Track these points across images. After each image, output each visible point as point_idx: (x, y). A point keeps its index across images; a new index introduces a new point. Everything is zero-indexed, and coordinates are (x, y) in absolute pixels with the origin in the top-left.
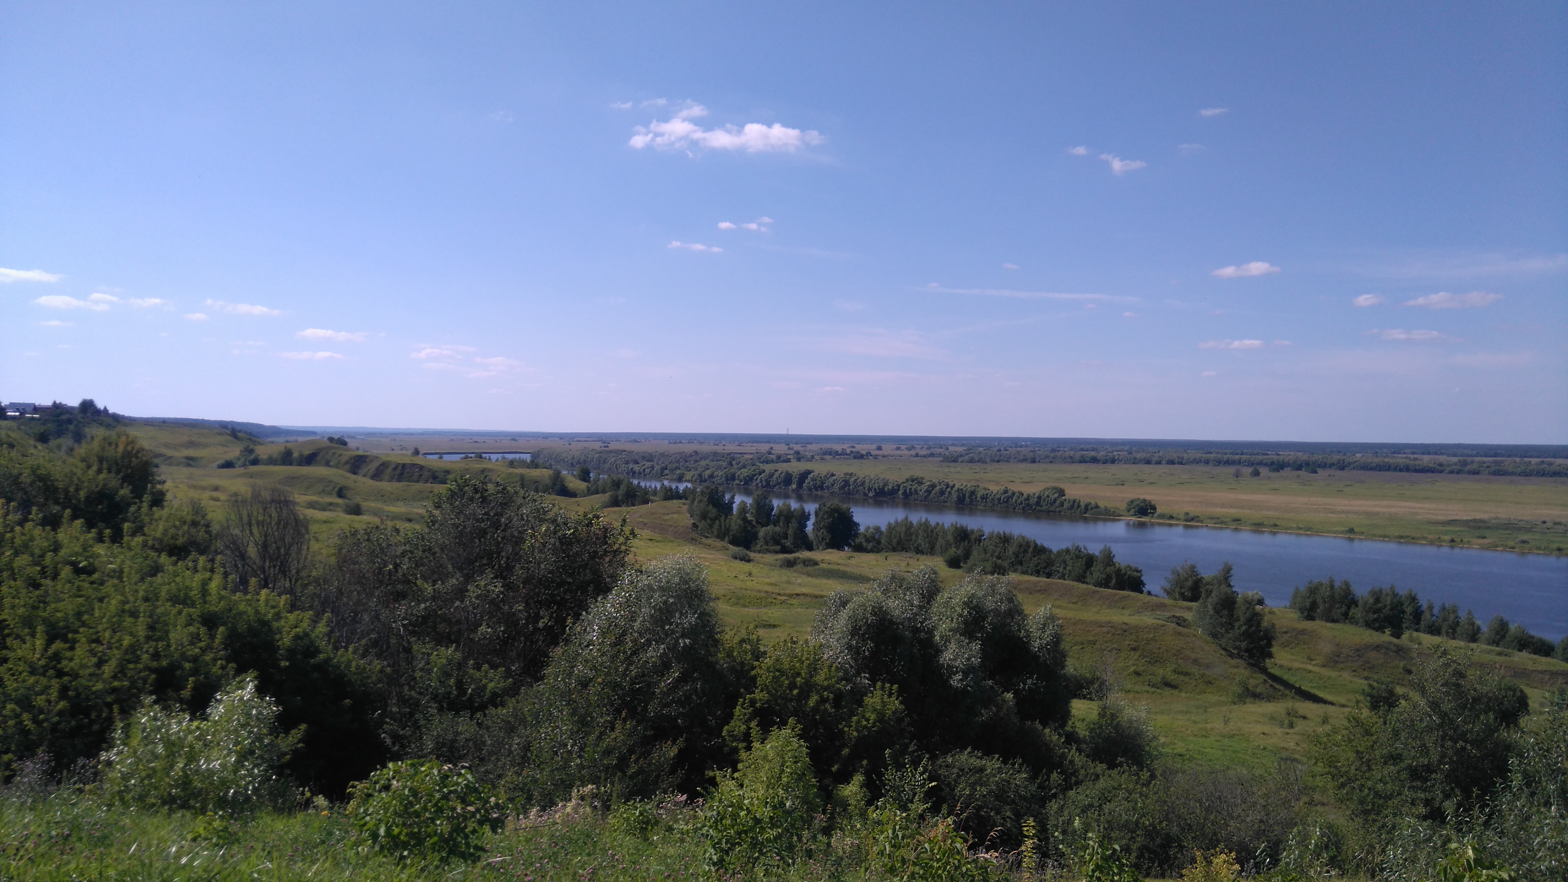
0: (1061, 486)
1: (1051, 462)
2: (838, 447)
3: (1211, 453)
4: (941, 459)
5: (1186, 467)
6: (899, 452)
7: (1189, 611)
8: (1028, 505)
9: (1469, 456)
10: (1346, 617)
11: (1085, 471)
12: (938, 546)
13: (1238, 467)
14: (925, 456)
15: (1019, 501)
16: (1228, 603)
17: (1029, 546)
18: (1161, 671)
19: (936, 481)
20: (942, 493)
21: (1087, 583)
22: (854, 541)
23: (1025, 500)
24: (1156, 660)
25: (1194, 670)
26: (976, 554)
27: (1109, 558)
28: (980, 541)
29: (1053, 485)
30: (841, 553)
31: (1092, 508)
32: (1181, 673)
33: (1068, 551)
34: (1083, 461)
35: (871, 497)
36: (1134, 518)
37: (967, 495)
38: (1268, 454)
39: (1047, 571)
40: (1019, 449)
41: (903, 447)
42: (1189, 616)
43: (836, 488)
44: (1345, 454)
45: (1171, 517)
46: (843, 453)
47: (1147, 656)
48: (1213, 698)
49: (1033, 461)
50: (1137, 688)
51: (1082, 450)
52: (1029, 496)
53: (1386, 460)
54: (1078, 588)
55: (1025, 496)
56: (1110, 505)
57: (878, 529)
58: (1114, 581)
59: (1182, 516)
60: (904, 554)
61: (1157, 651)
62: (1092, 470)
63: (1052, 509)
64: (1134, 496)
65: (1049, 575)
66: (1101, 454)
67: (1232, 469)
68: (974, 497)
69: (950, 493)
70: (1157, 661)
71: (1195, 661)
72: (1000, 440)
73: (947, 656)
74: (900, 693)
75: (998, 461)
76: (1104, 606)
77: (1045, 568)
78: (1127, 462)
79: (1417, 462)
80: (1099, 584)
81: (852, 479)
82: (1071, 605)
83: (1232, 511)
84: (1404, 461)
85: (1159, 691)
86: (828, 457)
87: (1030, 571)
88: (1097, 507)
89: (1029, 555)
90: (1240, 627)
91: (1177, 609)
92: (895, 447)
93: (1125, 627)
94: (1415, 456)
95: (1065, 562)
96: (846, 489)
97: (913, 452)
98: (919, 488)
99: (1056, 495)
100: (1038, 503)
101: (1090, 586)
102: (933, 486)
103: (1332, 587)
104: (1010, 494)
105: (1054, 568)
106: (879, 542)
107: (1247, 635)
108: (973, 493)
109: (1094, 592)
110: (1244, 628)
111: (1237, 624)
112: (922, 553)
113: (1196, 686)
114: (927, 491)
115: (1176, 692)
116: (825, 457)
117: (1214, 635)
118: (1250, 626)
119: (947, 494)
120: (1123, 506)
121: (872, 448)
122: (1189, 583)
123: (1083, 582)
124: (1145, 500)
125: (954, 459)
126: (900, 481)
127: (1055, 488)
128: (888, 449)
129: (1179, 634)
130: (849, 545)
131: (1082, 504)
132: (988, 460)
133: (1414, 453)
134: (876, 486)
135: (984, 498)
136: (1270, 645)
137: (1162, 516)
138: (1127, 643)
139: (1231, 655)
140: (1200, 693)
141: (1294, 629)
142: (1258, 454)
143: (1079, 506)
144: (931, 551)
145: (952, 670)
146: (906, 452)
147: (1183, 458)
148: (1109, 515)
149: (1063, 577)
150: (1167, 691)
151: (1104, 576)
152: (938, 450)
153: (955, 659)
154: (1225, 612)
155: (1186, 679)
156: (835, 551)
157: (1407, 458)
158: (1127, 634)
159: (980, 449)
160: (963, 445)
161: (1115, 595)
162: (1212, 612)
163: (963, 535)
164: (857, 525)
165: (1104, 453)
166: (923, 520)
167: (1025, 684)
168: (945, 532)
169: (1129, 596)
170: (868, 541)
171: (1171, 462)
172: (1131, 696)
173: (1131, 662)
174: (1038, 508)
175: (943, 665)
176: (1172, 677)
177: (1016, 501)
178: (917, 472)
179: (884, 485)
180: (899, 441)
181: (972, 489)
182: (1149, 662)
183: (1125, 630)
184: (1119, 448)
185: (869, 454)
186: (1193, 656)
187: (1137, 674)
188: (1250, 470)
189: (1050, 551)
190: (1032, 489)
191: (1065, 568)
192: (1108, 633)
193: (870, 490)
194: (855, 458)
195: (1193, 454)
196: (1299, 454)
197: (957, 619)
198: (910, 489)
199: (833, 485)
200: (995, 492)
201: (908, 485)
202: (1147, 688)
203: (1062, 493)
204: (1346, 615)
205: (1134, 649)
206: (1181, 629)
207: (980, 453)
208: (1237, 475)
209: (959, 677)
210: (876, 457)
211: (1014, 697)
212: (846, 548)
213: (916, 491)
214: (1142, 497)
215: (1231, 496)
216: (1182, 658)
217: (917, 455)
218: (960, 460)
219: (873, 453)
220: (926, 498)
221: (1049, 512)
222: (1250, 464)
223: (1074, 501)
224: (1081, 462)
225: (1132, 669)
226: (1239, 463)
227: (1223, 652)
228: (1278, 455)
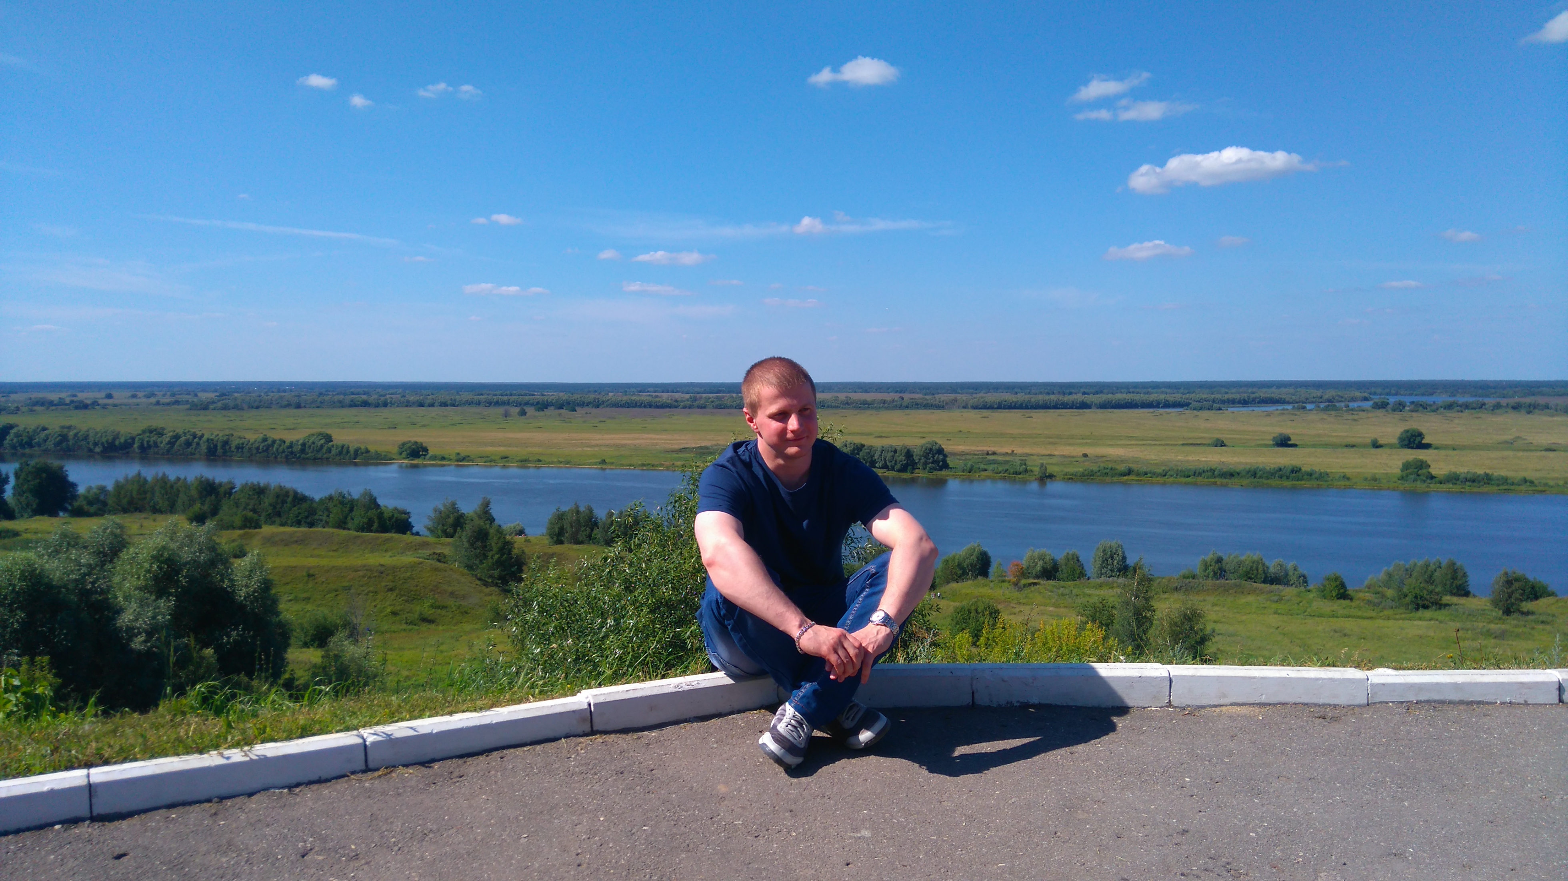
0: (329, 431)
1: (318, 407)
2: (54, 397)
3: (482, 395)
4: (188, 406)
5: (459, 408)
6: (135, 400)
7: (446, 547)
8: (292, 453)
9: (698, 393)
10: (590, 538)
11: (356, 416)
12: (179, 502)
13: (507, 407)
14: (168, 404)
15: (281, 449)
16: (481, 537)
17: (288, 497)
18: (418, 608)
19: (180, 431)
20: (188, 444)
21: (349, 529)
22: (71, 504)
23: (289, 447)
24: (414, 597)
25: (451, 602)
26: (226, 508)
27: (373, 503)
28: (230, 494)
29: (319, 430)
30: (54, 520)
31: (362, 453)
32: (438, 607)
33: (331, 498)
34: (353, 405)
35: (98, 453)
36: (406, 461)
37: (219, 445)
38: (533, 395)
39: (309, 520)
40: (283, 394)
41: (140, 394)
42: (447, 551)
43: (50, 445)
44: (599, 394)
45: (443, 458)
46: (61, 403)
47: (404, 595)
48: (467, 627)
49: (298, 406)
50: (394, 628)
51: (353, 394)
52: (292, 443)
53: (633, 398)
54: (338, 535)
55: (287, 444)
56: (381, 449)
57: (102, 489)
58: (376, 525)
59: (453, 457)
60: (138, 515)
61: (414, 589)
62: (363, 414)
63: (319, 456)
64: (405, 439)
65: (311, 525)
66: (372, 399)
67: (500, 410)
68: (227, 447)
69: (198, 444)
70: (414, 599)
71: (452, 594)
72: (259, 384)
73: (126, 618)
74: (52, 664)
75: (257, 408)
76: (366, 551)
77: (307, 517)
78: (400, 404)
79: (658, 399)
80: (361, 529)
81: (72, 433)
82: (331, 553)
83: (502, 449)
84: (647, 398)
85: (416, 627)
86: (38, 408)
87: (289, 522)
88: (367, 451)
89: (288, 505)
90: (494, 556)
91: (439, 546)
92: (130, 394)
93: (382, 569)
94: (657, 394)
95: (327, 509)
96: (64, 445)
97: (153, 400)
98: (159, 440)
99: (322, 441)
100: (303, 451)
101: (351, 532)
102: (177, 437)
103: (578, 512)
104: (269, 442)
105: (316, 517)
106: (105, 504)
107: (499, 563)
108: (226, 443)
109: (356, 537)
110: (497, 557)
111: (490, 554)
112: (160, 511)
113: (452, 618)
114: (169, 443)
115: (432, 626)
116: (35, 408)
117: (470, 567)
118: (502, 555)
119: (194, 445)
120: (395, 450)
121: (100, 395)
122: (451, 520)
123: (344, 529)
124: (416, 443)
125: (205, 407)
126: (134, 433)
127: (320, 434)
128: (120, 397)
129: (437, 569)
130: (65, 510)
131: (352, 450)
132: (245, 406)
133: (655, 392)
134: (104, 440)
135: (240, 448)
136: (521, 571)
137: (434, 458)
138: (383, 584)
139: (486, 584)
140: (456, 624)
141: (545, 554)
142: (525, 395)
143: (348, 452)
144: (172, 509)
145: (132, 632)
146: (144, 400)
147: (455, 400)
148: (380, 459)
149: (326, 524)
150: (424, 627)
151: (365, 520)
152: (185, 397)
153: (137, 620)
154: (479, 544)
155: (443, 612)
156: (45, 518)
157: (649, 395)
158: (384, 575)
159: (236, 395)
160: (216, 391)
161: (378, 538)
162: (466, 545)
163: (209, 489)
164: (73, 485)
165: (376, 397)
166: (160, 475)
167: (229, 637)
168: (187, 487)
169: (392, 538)
170: (90, 503)
171: (444, 404)
172: (388, 635)
173: (388, 603)
174: (303, 456)
175: (121, 628)
176: (429, 612)
177: (277, 449)
178: (157, 421)
179: (114, 439)
180: (135, 388)
181: (225, 438)
182: (407, 601)
183: (382, 571)
184: (391, 391)
185: (95, 403)
186: (450, 589)
187: (394, 614)
188: (517, 410)
189: (312, 500)
190: (296, 436)
191: (328, 516)
192: (364, 577)
193: (96, 444)
194: (77, 408)
195: (466, 396)
196: (561, 394)
197: (145, 576)
198: (148, 442)
199: (45, 441)
200: (252, 441)
201: (146, 437)
202: (404, 626)
203: (329, 438)
204: (590, 537)
205: (391, 590)
206: (439, 564)
207: (235, 399)
208: (506, 415)
209: (141, 638)
210: (104, 407)
211: (215, 652)
212: (61, 514)
213: (155, 443)
214: (414, 439)
215: (500, 435)
216: (439, 593)
217: (158, 403)
218: (212, 407)
219: (100, 402)
220: (168, 451)
221: (315, 459)
222: (518, 404)
223: (343, 447)
224: (351, 406)
225: (389, 610)
226: (508, 403)
227: (478, 582)
228: (543, 395)
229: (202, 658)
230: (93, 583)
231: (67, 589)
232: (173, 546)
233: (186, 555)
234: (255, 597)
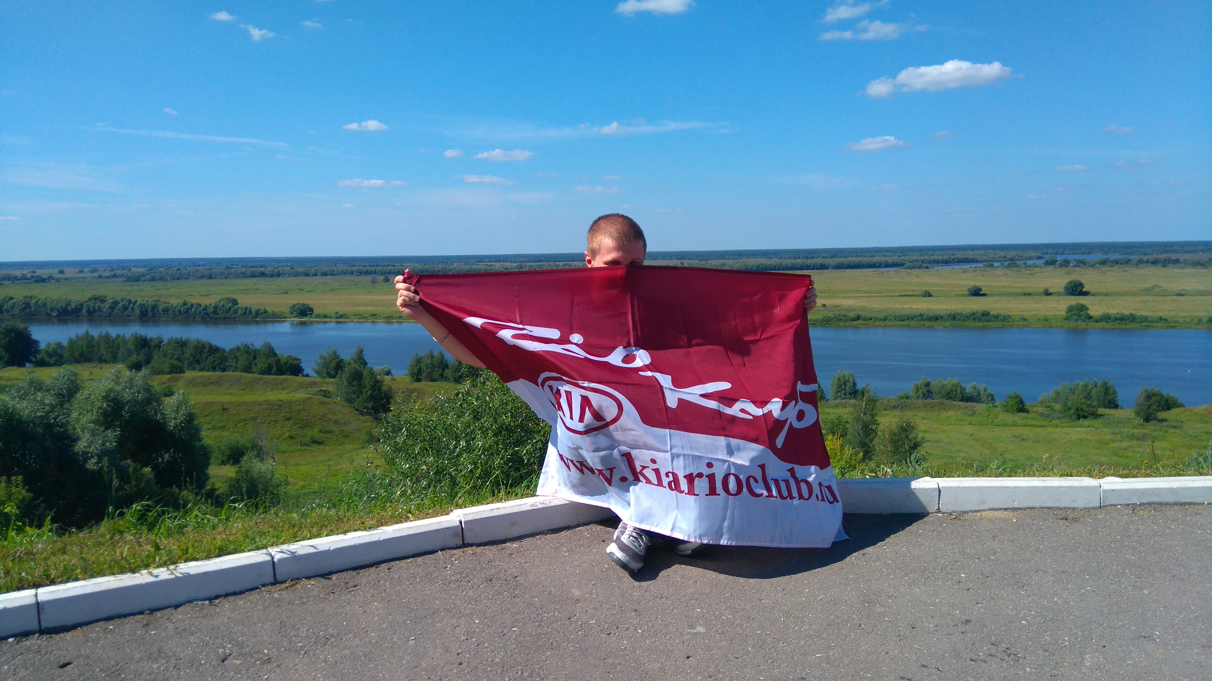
0: (235, 297)
1: (226, 278)
2: (18, 273)
3: (354, 266)
4: (124, 279)
5: (337, 277)
6: (82, 275)
7: (330, 385)
8: (206, 314)
9: (524, 262)
10: (442, 377)
11: (256, 284)
12: (120, 354)
13: (374, 276)
14: (108, 277)
15: (198, 312)
16: (357, 376)
17: (205, 348)
18: (310, 433)
19: (118, 298)
20: (125, 308)
21: (253, 373)
22: (35, 357)
23: (204, 310)
24: (306, 425)
25: (335, 428)
26: (156, 358)
27: (271, 352)
28: (159, 347)
29: (227, 296)
30: (22, 370)
31: (262, 313)
32: (326, 432)
33: (238, 349)
34: (253, 276)
35: (54, 317)
36: (296, 319)
37: (149, 309)
38: (395, 266)
39: (222, 366)
40: (196, 268)
41: (86, 270)
42: (331, 388)
43: (16, 311)
44: (446, 264)
45: (325, 316)
46: (24, 278)
47: (298, 423)
48: (349, 447)
49: (210, 277)
50: (291, 448)
51: (253, 267)
52: (206, 306)
53: (473, 267)
54: (246, 377)
55: (203, 307)
56: (276, 310)
57: (59, 345)
58: (274, 369)
59: (333, 315)
60: (87, 365)
61: (306, 418)
62: (261, 283)
63: (228, 316)
64: (295, 302)
65: (224, 370)
66: (269, 270)
67: (369, 278)
68: (156, 310)
69: (133, 308)
70: (307, 426)
71: (336, 421)
72: (179, 261)
73: (81, 445)
74: (25, 482)
75: (178, 279)
76: (268, 389)
77: (220, 364)
78: (290, 275)
79: (492, 268)
80: (263, 372)
81: (33, 302)
82: (240, 392)
83: (371, 308)
84: (484, 267)
85: (309, 448)
86: (6, 282)
87: (206, 368)
88: (266, 312)
89: (205, 355)
90: (367, 392)
91: (325, 385)
92: (78, 270)
93: (281, 403)
94: (491, 263)
95: (236, 358)
96: (28, 311)
97: (96, 274)
98: (102, 306)
99: (230, 305)
100: (215, 312)
101: (256, 375)
102: (116, 303)
103: (432, 357)
104: (189, 305)
105: (227, 364)
106: (62, 356)
107: (372, 398)
108: (154, 307)
109: (260, 379)
110: (370, 392)
111: (365, 390)
112: (105, 361)
113: (337, 440)
114: (110, 307)
115: (321, 447)
116: (3, 282)
117: (349, 401)
118: (374, 391)
119: (130, 309)
120: (287, 310)
121: (54, 272)
122: (333, 364)
123: (250, 373)
124: (304, 304)
125: (137, 279)
126: (83, 301)
127: (228, 299)
128: (70, 273)
129: (323, 403)
130: (30, 362)
131: (253, 311)
132: (169, 278)
133: (490, 262)
134: (59, 306)
135: (166, 310)
136: (389, 403)
137: (318, 316)
138: (282, 415)
139: (362, 414)
140: (340, 445)
141: (407, 390)
142: (389, 265)
143: (250, 313)
144: (114, 359)
145: (86, 456)
146: (90, 274)
147: (333, 270)
148: (277, 318)
149: (236, 369)
150: (315, 447)
151: (266, 366)
152: (120, 272)
153: (90, 446)
154: (355, 383)
155: (330, 436)
156: (15, 368)
157: (486, 265)
158: (282, 408)
159: (161, 269)
160: (145, 266)
161: (276, 379)
162: (346, 383)
163: (143, 343)
164: (36, 342)
165: (271, 269)
166: (104, 333)
167: (163, 458)
168: (125, 342)
169: (288, 379)
170: (50, 356)
171: (325, 274)
172: (287, 455)
173: (286, 429)
174: (215, 316)
175: (78, 452)
176: (318, 436)
177: (195, 311)
178: (100, 291)
179: (67, 306)
180: (81, 265)
181: (154, 303)
182: (301, 428)
183: (281, 405)
184: (282, 264)
185: (50, 278)
186: (334, 418)
187: (291, 437)
188: (383, 277)
189: (224, 350)
190: (209, 301)
191: (237, 363)
192: (266, 410)
193: (52, 310)
194: (36, 281)
195: (341, 267)
196: (417, 265)
197: (97, 412)
198: (94, 307)
199: (12, 308)
200: (175, 305)
201: (91, 303)
202: (299, 447)
203: (235, 302)
204: (442, 375)
205: (288, 419)
206: (325, 399)
207: (161, 273)
208: (374, 282)
209: (94, 460)
210: (58, 280)
211: (152, 470)
212: (28, 365)
213: (99, 308)
214: (302, 302)
215: (370, 297)
216: (326, 421)
217: (100, 277)
218: (142, 279)
219: (55, 276)
220: (110, 314)
221: (225, 318)
222: (383, 273)
223: (246, 309)
224: (251, 277)
225: (287, 435)
226: (375, 273)
227: (356, 412)
228: (402, 266)
229: (142, 475)
230: (55, 419)
231: (34, 424)
232: (119, 388)
233: (127, 395)
234: (182, 427)
